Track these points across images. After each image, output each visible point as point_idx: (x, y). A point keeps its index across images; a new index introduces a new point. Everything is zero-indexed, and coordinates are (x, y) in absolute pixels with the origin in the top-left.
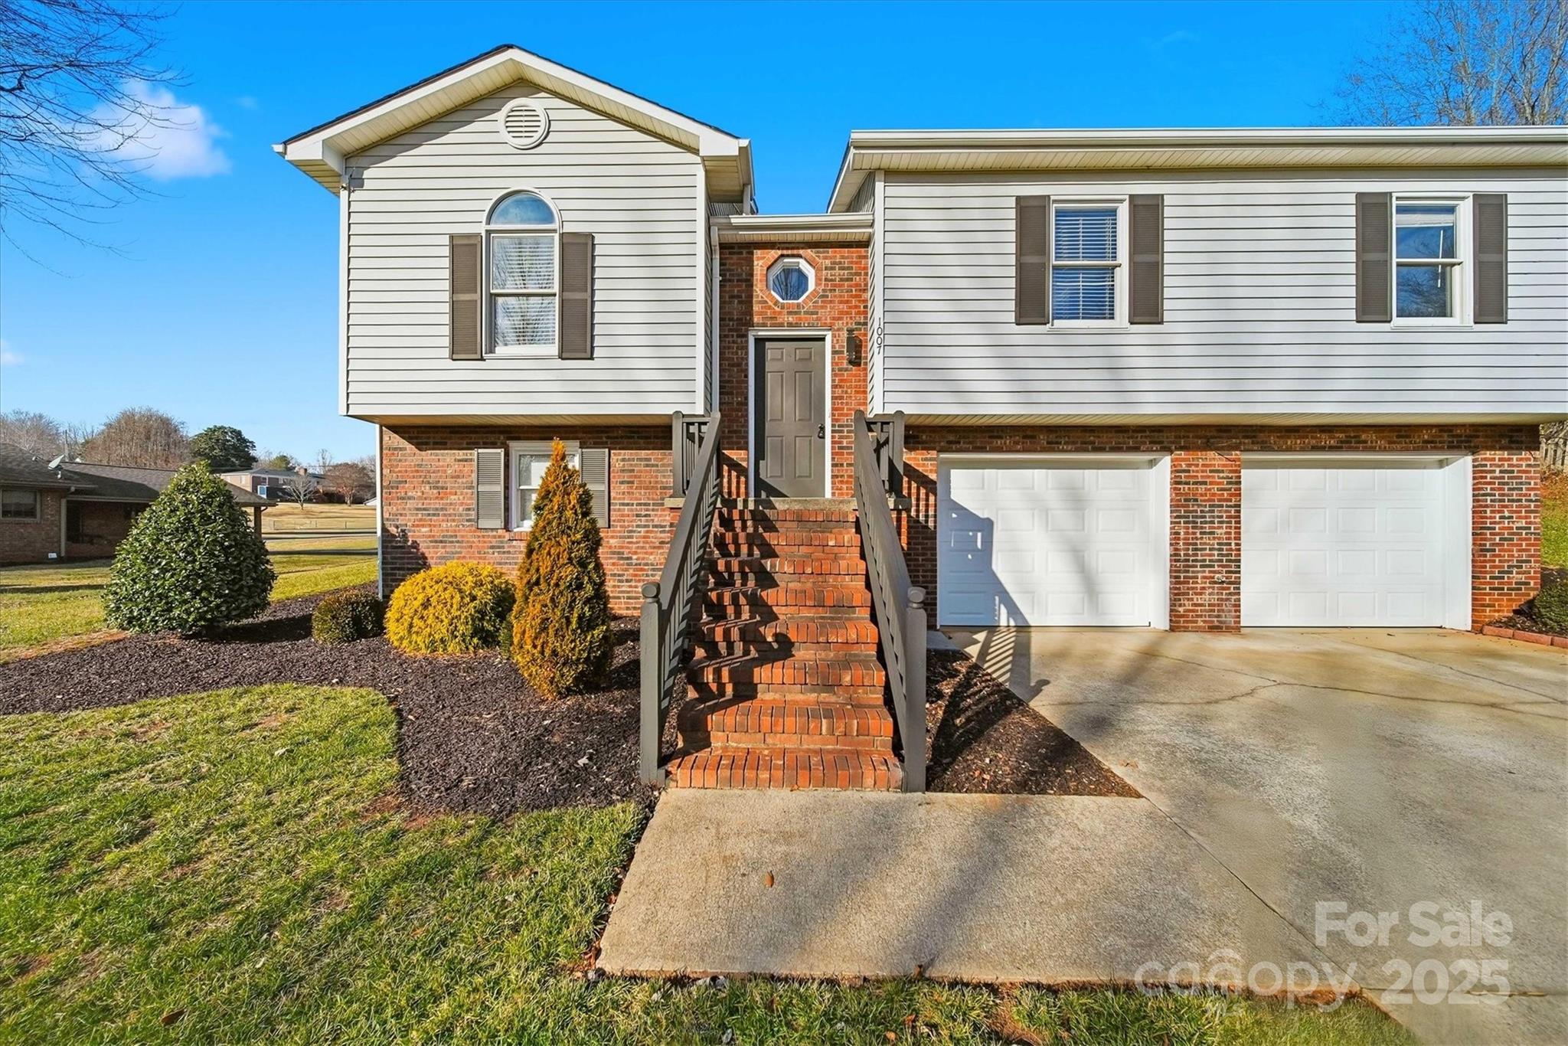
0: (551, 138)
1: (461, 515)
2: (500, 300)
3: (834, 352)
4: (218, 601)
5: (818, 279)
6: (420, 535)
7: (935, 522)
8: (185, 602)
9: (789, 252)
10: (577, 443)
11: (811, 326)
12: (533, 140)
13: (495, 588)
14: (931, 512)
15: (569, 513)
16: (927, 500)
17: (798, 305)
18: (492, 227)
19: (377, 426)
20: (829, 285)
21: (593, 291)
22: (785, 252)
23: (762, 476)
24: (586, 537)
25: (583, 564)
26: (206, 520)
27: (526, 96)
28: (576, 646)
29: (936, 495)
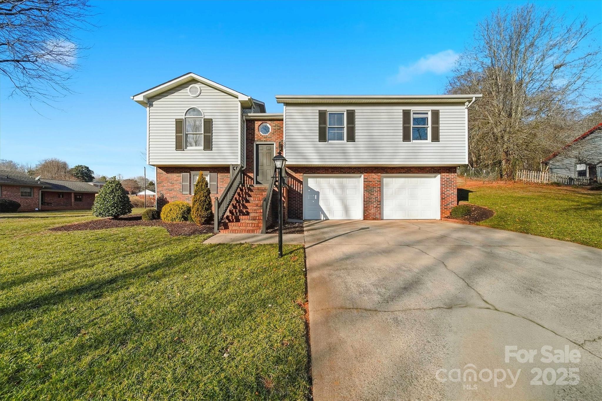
0: (201, 94)
1: (178, 191)
2: (188, 135)
3: (276, 148)
4: (120, 210)
5: (272, 129)
6: (167, 196)
7: (302, 192)
8: (113, 210)
9: (264, 122)
10: (209, 172)
11: (270, 141)
12: (196, 95)
13: (187, 207)
14: (301, 189)
15: (203, 186)
16: (300, 186)
17: (267, 136)
18: (186, 117)
19: (156, 167)
20: (275, 131)
21: (212, 133)
22: (263, 122)
23: (258, 180)
24: (207, 191)
25: (206, 197)
26: (117, 190)
27: (195, 84)
28: (204, 214)
29: (302, 185)
